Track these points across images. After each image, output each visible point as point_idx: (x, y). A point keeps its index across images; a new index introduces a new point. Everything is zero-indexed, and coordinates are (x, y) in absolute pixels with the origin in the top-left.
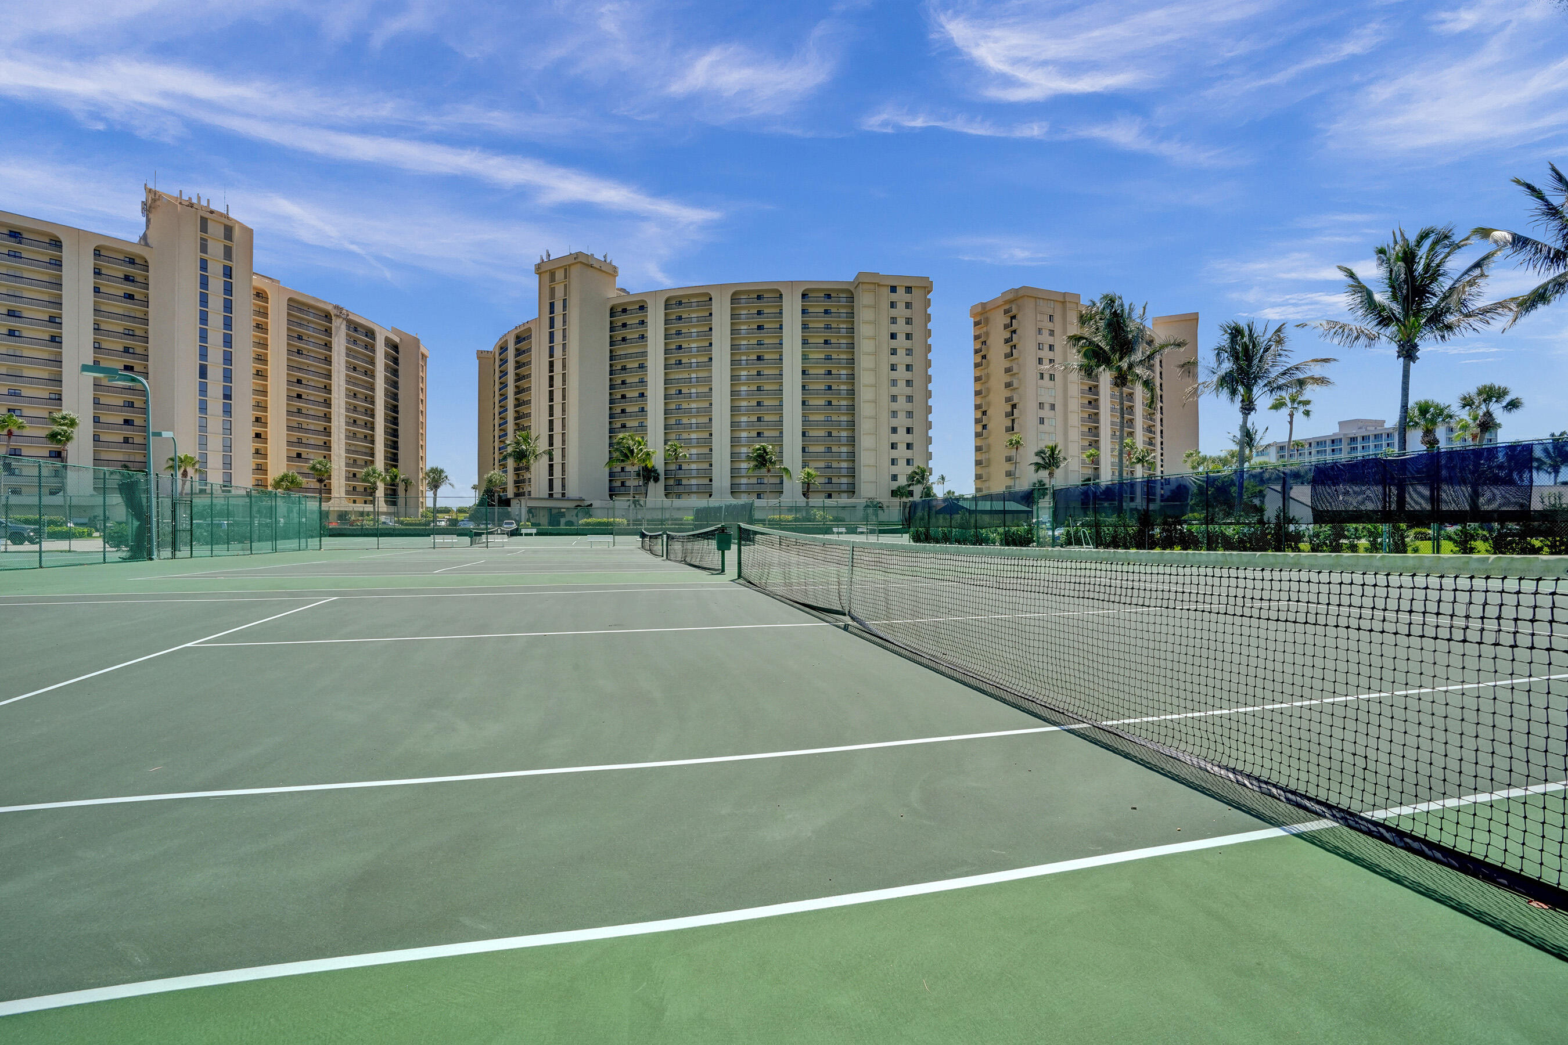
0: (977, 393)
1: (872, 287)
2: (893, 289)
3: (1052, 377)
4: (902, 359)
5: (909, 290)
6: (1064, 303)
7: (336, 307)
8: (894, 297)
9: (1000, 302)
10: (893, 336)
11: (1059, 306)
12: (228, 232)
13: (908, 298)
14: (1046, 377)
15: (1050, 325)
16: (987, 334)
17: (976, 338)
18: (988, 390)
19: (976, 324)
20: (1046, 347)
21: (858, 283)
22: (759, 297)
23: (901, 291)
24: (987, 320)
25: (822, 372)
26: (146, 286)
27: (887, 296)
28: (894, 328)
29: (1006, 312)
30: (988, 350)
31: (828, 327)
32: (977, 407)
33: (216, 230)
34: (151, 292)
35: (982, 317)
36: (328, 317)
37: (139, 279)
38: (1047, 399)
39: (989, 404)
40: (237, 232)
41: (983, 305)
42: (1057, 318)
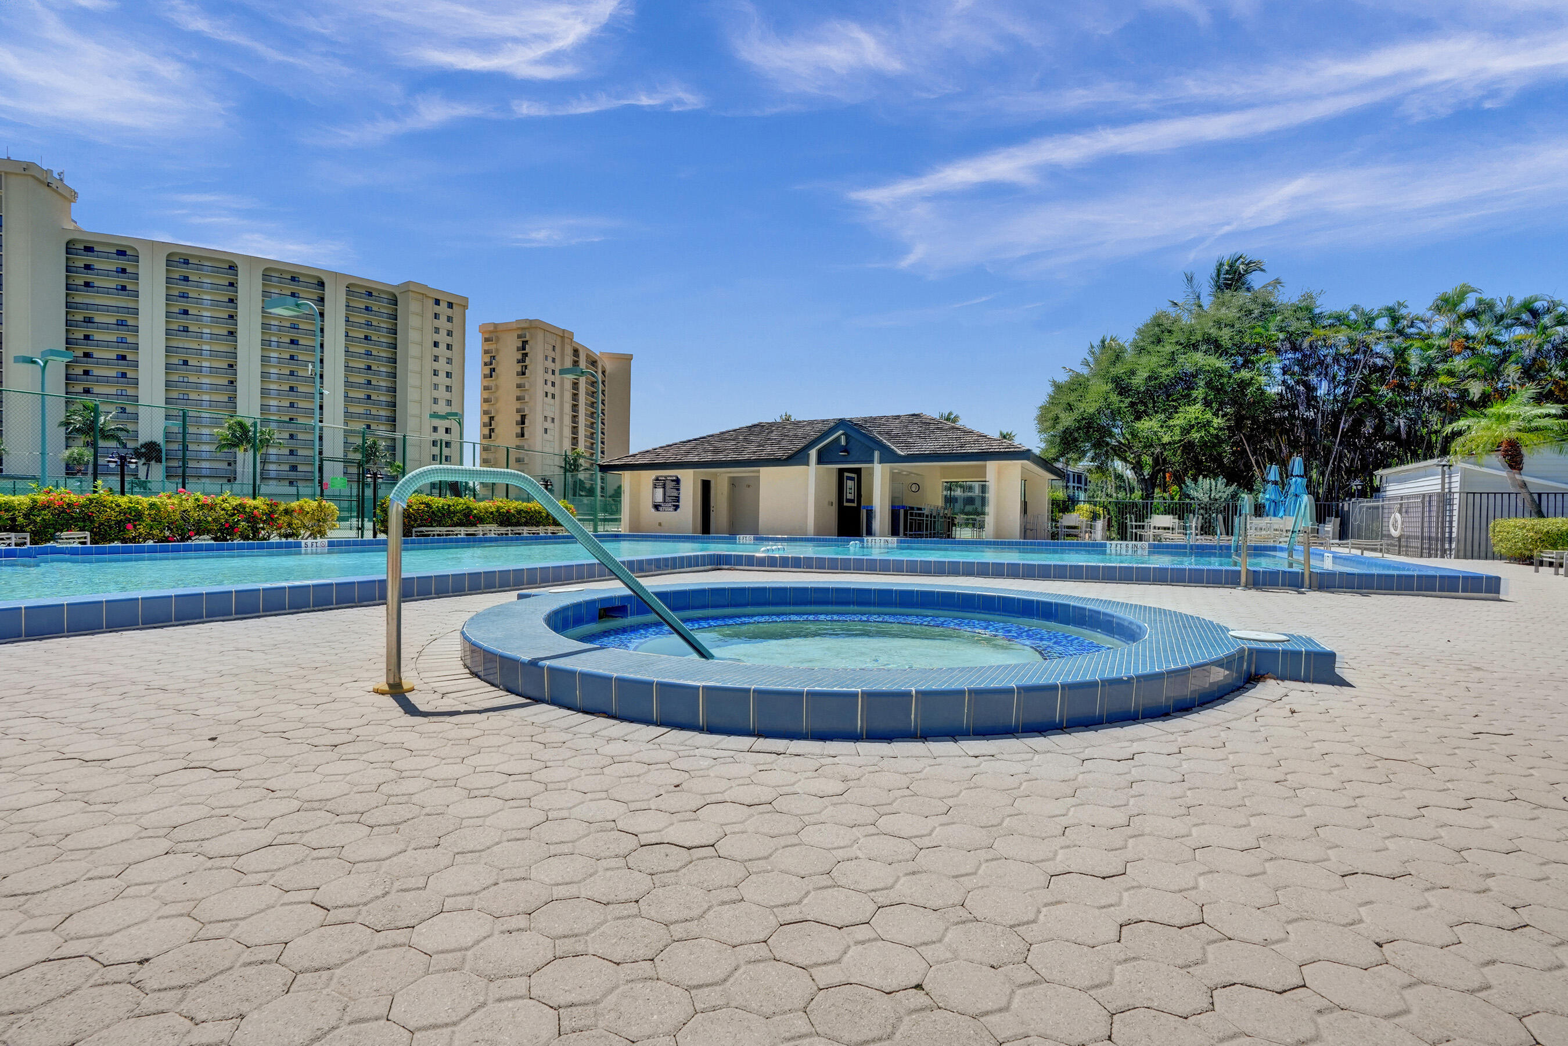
0: (486, 401)
1: (421, 297)
2: (437, 302)
3: (553, 396)
4: (442, 366)
5: (450, 305)
6: (563, 337)
8: (437, 309)
9: (515, 326)
10: (436, 344)
11: (559, 339)
13: (449, 312)
14: (550, 395)
15: (553, 354)
16: (497, 350)
17: (486, 352)
18: (497, 399)
19: (487, 340)
20: (550, 372)
21: (407, 288)
22: (293, 279)
23: (444, 305)
24: (498, 339)
25: (362, 366)
27: (431, 308)
28: (436, 337)
29: (519, 337)
30: (498, 363)
31: (369, 324)
32: (485, 413)
35: (492, 335)
38: (550, 415)
39: (497, 412)
41: (496, 325)
42: (558, 349)
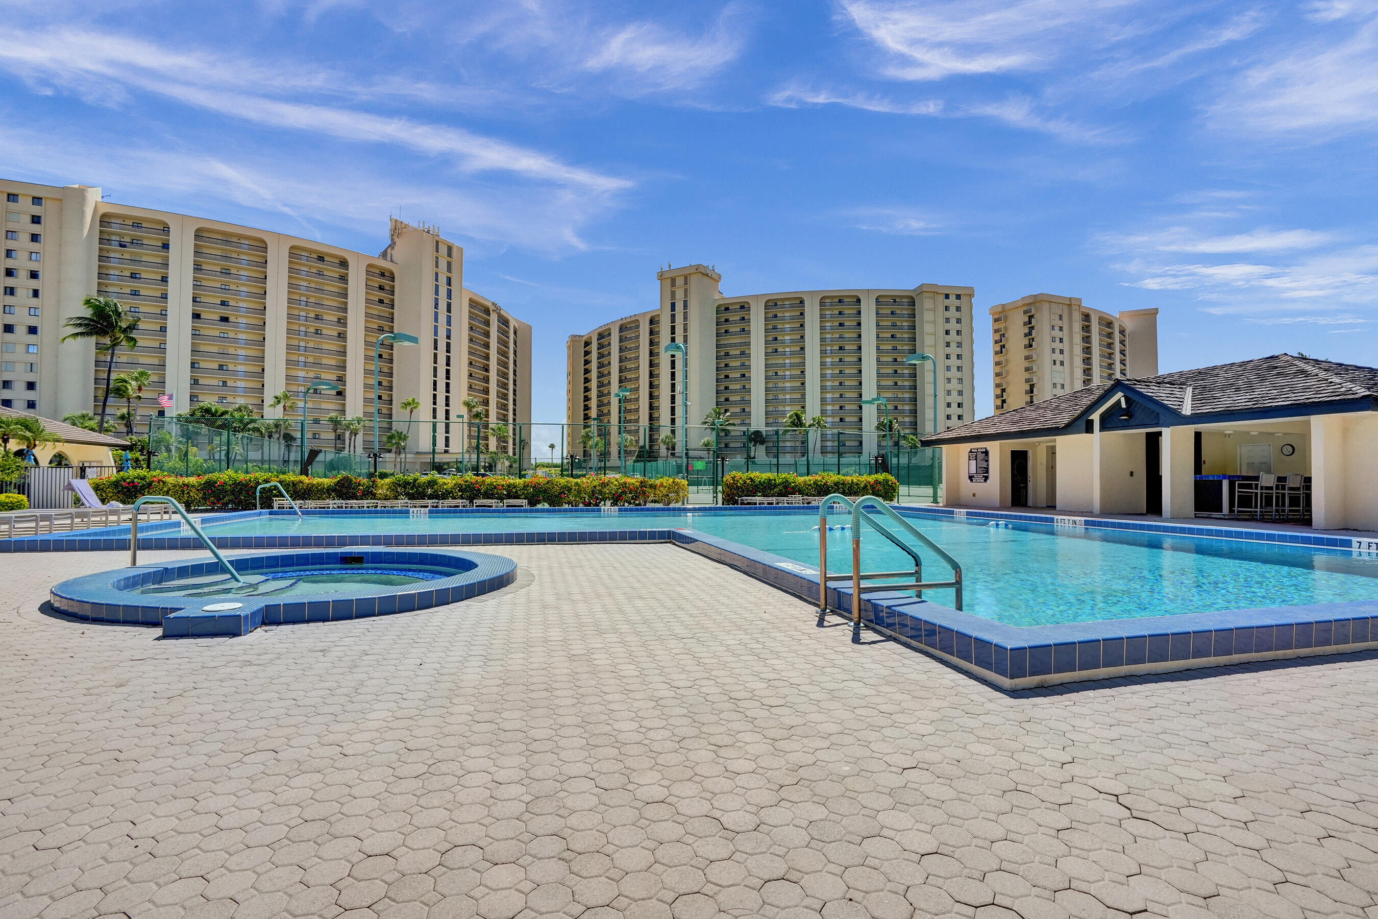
0: (997, 375)
1: (933, 295)
2: (947, 296)
3: (1062, 363)
4: (953, 350)
5: (958, 297)
6: (1070, 305)
7: (493, 304)
8: (947, 302)
9: (1020, 304)
10: (947, 332)
11: (1065, 307)
12: (450, 249)
13: (957, 303)
14: (1058, 363)
15: (1060, 323)
16: (1006, 328)
17: (996, 331)
18: (1008, 372)
19: (996, 320)
20: (1058, 340)
21: (921, 290)
22: (840, 301)
23: (952, 298)
24: (1006, 318)
25: (890, 359)
26: (392, 293)
27: (941, 302)
28: (948, 326)
29: (1025, 312)
30: (1007, 340)
31: (894, 325)
32: (997, 386)
33: (443, 250)
34: (396, 298)
35: (1000, 316)
36: (487, 311)
37: (387, 288)
38: (1059, 381)
39: (1008, 383)
40: (455, 253)
41: (1003, 306)
42: (1065, 317)
